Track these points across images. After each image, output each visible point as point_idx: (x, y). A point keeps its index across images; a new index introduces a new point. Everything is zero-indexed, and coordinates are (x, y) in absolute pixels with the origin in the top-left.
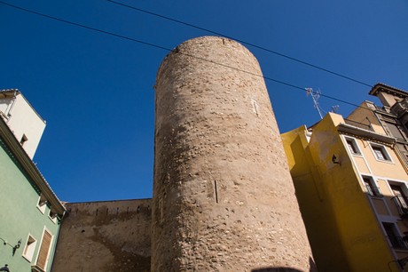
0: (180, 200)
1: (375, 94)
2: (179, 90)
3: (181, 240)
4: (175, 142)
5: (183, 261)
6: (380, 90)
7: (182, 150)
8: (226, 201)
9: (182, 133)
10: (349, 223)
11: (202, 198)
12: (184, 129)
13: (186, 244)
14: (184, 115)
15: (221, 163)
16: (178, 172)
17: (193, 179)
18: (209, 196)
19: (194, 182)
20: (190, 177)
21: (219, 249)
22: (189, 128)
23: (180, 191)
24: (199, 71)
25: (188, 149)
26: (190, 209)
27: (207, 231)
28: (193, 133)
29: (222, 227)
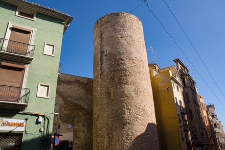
0: (123, 92)
1: (175, 62)
2: (120, 38)
3: (125, 108)
4: (119, 65)
5: (126, 116)
6: (178, 61)
7: (123, 70)
8: (141, 97)
9: (123, 62)
10: (166, 110)
11: (133, 94)
12: (124, 60)
13: (126, 110)
14: (123, 53)
15: (139, 81)
16: (121, 79)
17: (129, 85)
18: (135, 94)
19: (129, 86)
20: (127, 83)
21: (139, 115)
22: (126, 60)
23: (123, 88)
24: (129, 33)
25: (126, 70)
26: (128, 97)
27: (135, 107)
28: (128, 64)
29: (140, 107)
